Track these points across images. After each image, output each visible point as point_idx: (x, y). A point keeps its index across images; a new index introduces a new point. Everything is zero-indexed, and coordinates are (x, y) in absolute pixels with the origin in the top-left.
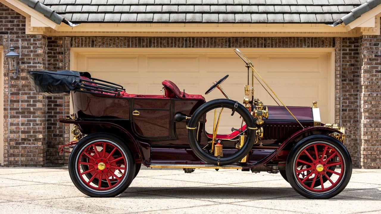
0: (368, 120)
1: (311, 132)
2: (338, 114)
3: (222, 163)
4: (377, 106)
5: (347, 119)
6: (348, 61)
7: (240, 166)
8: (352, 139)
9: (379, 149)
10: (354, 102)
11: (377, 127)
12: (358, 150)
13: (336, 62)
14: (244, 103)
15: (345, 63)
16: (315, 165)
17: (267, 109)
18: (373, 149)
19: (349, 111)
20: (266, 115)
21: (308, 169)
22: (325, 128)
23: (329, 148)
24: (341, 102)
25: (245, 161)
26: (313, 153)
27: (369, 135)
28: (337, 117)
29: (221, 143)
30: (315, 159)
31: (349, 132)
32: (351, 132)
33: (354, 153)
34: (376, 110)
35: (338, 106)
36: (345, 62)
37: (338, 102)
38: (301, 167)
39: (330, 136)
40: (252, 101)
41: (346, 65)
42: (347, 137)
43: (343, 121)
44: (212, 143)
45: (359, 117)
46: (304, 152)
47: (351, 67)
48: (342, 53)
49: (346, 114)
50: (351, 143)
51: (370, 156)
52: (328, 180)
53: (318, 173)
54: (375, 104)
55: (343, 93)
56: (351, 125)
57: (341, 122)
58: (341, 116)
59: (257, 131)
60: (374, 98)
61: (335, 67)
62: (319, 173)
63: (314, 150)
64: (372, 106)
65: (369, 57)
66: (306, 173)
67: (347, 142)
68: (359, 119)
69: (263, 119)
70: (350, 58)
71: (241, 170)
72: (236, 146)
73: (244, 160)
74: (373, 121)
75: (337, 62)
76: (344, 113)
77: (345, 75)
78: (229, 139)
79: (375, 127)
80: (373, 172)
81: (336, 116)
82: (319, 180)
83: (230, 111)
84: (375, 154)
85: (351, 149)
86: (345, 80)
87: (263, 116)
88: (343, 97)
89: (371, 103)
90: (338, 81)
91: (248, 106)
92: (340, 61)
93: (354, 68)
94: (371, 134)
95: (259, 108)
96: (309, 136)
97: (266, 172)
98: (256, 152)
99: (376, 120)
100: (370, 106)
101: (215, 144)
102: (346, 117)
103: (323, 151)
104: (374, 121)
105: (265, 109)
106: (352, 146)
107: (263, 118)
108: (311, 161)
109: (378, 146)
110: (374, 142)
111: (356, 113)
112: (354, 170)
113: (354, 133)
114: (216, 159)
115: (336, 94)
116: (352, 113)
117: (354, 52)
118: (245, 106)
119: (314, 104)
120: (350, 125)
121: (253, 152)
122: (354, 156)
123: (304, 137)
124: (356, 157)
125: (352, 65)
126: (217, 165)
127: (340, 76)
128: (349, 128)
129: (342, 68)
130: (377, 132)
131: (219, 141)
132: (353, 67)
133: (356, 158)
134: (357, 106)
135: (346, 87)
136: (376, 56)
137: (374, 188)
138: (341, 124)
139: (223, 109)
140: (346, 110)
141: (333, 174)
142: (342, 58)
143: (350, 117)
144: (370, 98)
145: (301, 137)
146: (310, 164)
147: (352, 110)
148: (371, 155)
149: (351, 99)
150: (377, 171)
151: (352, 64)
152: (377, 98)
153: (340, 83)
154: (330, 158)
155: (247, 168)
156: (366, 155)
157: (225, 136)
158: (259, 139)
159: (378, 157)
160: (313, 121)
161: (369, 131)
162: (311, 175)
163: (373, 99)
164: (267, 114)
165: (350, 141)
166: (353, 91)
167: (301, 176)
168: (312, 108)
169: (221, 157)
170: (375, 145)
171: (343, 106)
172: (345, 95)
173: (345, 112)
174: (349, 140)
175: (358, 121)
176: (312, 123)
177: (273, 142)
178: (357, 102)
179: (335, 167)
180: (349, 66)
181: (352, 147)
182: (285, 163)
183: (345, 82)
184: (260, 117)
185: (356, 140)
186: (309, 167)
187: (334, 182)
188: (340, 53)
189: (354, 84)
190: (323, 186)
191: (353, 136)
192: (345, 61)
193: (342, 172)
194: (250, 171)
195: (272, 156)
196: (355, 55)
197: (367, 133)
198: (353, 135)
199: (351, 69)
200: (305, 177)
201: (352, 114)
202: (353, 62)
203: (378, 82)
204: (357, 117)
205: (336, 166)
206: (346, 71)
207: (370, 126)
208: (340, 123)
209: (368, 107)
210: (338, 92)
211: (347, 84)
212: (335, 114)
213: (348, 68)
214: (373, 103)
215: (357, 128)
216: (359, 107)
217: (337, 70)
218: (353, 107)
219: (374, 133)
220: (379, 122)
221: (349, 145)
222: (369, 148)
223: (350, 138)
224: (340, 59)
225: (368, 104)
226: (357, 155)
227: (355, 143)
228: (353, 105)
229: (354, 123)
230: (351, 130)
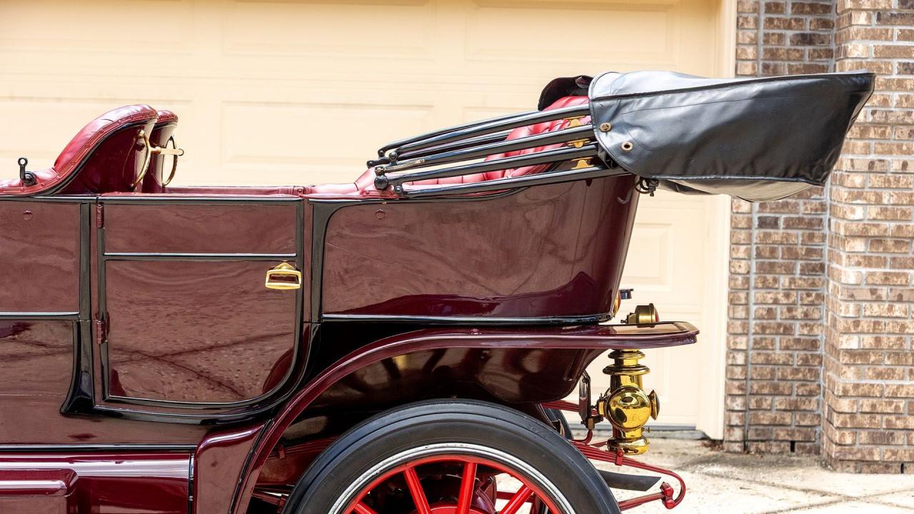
0: (864, 270)
2: (742, 235)
4: (904, 213)
5: (780, 261)
6: (790, 23)
8: (798, 341)
9: (908, 393)
11: (900, 299)
12: (819, 386)
13: (739, 26)
15: (777, 31)
18: (882, 392)
19: (788, 227)
27: (868, 333)
28: (738, 250)
31: (785, 310)
32: (794, 313)
33: (803, 395)
34: (899, 228)
35: (745, 206)
36: (779, 27)
41: (781, 37)
42: (777, 334)
43: (762, 269)
45: (830, 251)
47: (801, 48)
49: (777, 238)
50: (791, 356)
51: (865, 421)
54: (894, 205)
56: (792, 281)
57: (754, 270)
58: (755, 247)
60: (892, 179)
61: (738, 44)
64: (884, 210)
67: (778, 352)
68: (826, 260)
74: (885, 273)
75: (746, 26)
76: (767, 235)
79: (893, 301)
81: (735, 244)
84: (889, 414)
85: (792, 380)
89: (878, 201)
92: (757, 21)
93: (814, 51)
94: (874, 329)
99: (897, 271)
100: (873, 211)
102: (773, 251)
104: (890, 273)
106: (795, 366)
109: (902, 379)
110: (888, 362)
111: (817, 234)
113: (806, 315)
116: (798, 235)
120: (790, 283)
122: (803, 407)
124: (811, 411)
125: (805, 39)
128: (787, 296)
129: (765, 50)
130: (899, 321)
132: (807, 49)
134: (823, 207)
136: (903, 2)
138: (753, 277)
140: (774, 223)
142: (763, 9)
143: (792, 253)
144: (875, 180)
147: (801, 220)
148: (872, 413)
151: (803, 36)
152: (903, 181)
156: (853, 415)
159: (900, 424)
161: (865, 317)
163: (889, 181)
165: (787, 348)
170: (890, 374)
171: (763, 205)
173: (772, 231)
174: (784, 344)
175: (822, 267)
180: (791, 41)
181: (797, 371)
185: (814, 344)
191: (802, 326)
192: (775, 22)
197: (857, 324)
198: (803, 323)
199: (802, 56)
201: (800, 239)
202: (808, 27)
204: (820, 253)
206: (779, 62)
207: (869, 297)
208: (748, 273)
209: (865, 214)
212: (732, 236)
213: (788, 51)
214: (889, 201)
215: (820, 297)
216: (828, 211)
217: (744, 57)
218: (806, 209)
219: (885, 325)
220: (909, 277)
221: (784, 364)
222: (863, 385)
223: (787, 337)
224: (756, 15)
225: (864, 202)
226: (813, 406)
227: (810, 357)
228: (805, 204)
229: (805, 277)
230: (794, 304)
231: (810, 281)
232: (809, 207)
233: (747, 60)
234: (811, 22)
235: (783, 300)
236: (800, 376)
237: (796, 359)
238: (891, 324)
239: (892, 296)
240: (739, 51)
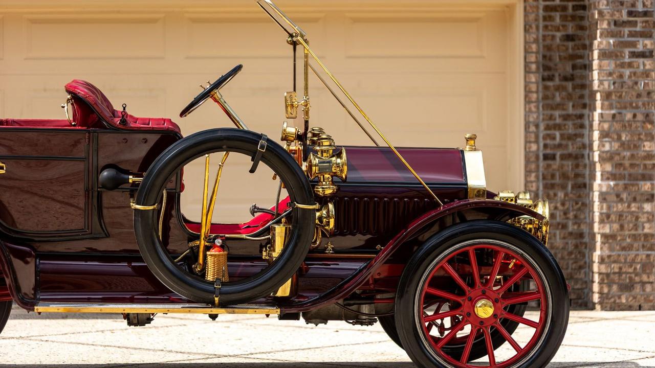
0: (612, 183)
1: (460, 216)
2: (533, 166)
3: (225, 297)
4: (634, 145)
5: (557, 181)
6: (559, 28)
7: (273, 306)
8: (571, 234)
9: (641, 259)
10: (576, 135)
11: (635, 200)
12: (585, 263)
13: (526, 30)
14: (283, 139)
15: (550, 33)
16: (473, 302)
17: (344, 155)
18: (626, 259)
19: (562, 159)
20: (342, 171)
21: (453, 313)
22: (497, 203)
23: (508, 257)
24: (541, 135)
25: (287, 294)
26: (467, 269)
27: (615, 222)
28: (531, 176)
29: (222, 247)
30: (472, 285)
31: (562, 214)
32: (568, 216)
33: (575, 269)
34: (633, 156)
35: (534, 147)
36: (551, 31)
37: (533, 135)
38: (434, 307)
39: (512, 226)
40: (305, 134)
41: (553, 37)
42: (557, 229)
43: (546, 187)
44: (198, 247)
45: (589, 174)
46: (442, 267)
47: (566, 43)
48: (541, 7)
49: (555, 167)
50: (567, 243)
51: (616, 278)
52: (507, 342)
53: (479, 323)
54: (628, 141)
55: (546, 112)
56: (566, 195)
57: (541, 188)
58: (541, 174)
59: (318, 214)
60: (627, 125)
61: (525, 42)
62: (482, 321)
63: (469, 263)
64: (623, 144)
65: (612, 15)
66: (447, 322)
68: (587, 181)
69: (333, 183)
70: (564, 18)
71: (277, 319)
72: (264, 254)
73: (284, 291)
74: (625, 184)
75: (531, 30)
76: (549, 166)
77: (551, 64)
78: (244, 236)
79: (630, 202)
80: (624, 318)
81: (528, 172)
82: (483, 342)
83: (247, 160)
84: (631, 273)
85: (568, 259)
86: (551, 78)
87: (334, 175)
88: (546, 122)
89: (619, 137)
90: (533, 80)
91: (295, 146)
92: (538, 28)
93: (575, 45)
94: (619, 220)
95: (322, 152)
96: (454, 224)
97: (344, 322)
98: (316, 268)
99: (632, 182)
100: (616, 145)
101: (207, 248)
102: (553, 176)
103: (492, 265)
104: (628, 184)
105: (339, 155)
106: (570, 250)
107: (335, 179)
108: (462, 293)
109: (638, 250)
110: (628, 240)
111: (581, 164)
112: (574, 315)
113: (576, 217)
114: (211, 288)
115: (529, 116)
116: (569, 165)
117: (575, 3)
118: (285, 147)
119: (468, 140)
121: (307, 269)
122: (575, 277)
123: (443, 227)
124: (581, 279)
125: (569, 38)
126: (212, 304)
127: (538, 68)
128: (563, 204)
129: (544, 46)
130: (635, 214)
131: (218, 242)
132: (570, 44)
133: (580, 282)
134: (584, 146)
135: (554, 96)
136: (630, 14)
137: (626, 359)
138: (541, 193)
139: (227, 155)
140: (553, 157)
141: (521, 325)
142: (541, 19)
143: (565, 176)
144: (617, 126)
145: (436, 228)
146: (460, 300)
147: (570, 155)
148: (620, 273)
149: (567, 127)
150: (634, 316)
151: (568, 36)
152: (634, 125)
153: (538, 87)
154: (511, 283)
155: (293, 311)
156: (608, 275)
157: (234, 228)
158: (324, 235)
159: (637, 279)
160: (467, 184)
161: (613, 212)
162: (462, 329)
163: (625, 126)
164: (345, 168)
165: (564, 238)
166: (573, 106)
167: (434, 332)
168: (462, 152)
169: (223, 284)
170: (629, 248)
171: (545, 146)
172: (551, 117)
173: (552, 162)
174: (562, 236)
175: (585, 185)
176: (462, 191)
177: (362, 243)
178: (583, 135)
179: (525, 306)
180: (560, 40)
181: (570, 253)
182: (393, 298)
183: (550, 84)
184: (327, 176)
185: (581, 235)
186: (455, 306)
187: (522, 346)
188: (537, 7)
189: (574, 88)
190: (492, 358)
191: (574, 224)
192: (550, 28)
193: (543, 320)
194: (302, 320)
195: (359, 279)
196: (576, 10)
197: (608, 216)
198: (574, 221)
199: (567, 49)
200: (446, 333)
201: (570, 167)
202: (570, 30)
203: (636, 83)
204: (583, 176)
205: (526, 303)
206: (553, 53)
207: (615, 199)
208: (538, 189)
209: (611, 147)
210: (534, 109)
211: (558, 88)
212: (526, 167)
213: (558, 46)
214: (626, 138)
215: (584, 204)
216: (588, 149)
217: (530, 50)
218: (573, 148)
219: (626, 217)
220: (640, 186)
221: (563, 248)
222: (613, 255)
223: (564, 231)
224: (537, 23)
225: (610, 140)
226: (582, 276)
227: (579, 244)
228: (572, 144)
229: (574, 192)
230: (568, 209)
231: (578, 194)
232: (575, 146)
233: (532, 52)
234: (572, 27)
235: (561, 208)
236: (573, 256)
237: (570, 245)
238: (630, 217)
239: (629, 198)
240: (527, 47)
